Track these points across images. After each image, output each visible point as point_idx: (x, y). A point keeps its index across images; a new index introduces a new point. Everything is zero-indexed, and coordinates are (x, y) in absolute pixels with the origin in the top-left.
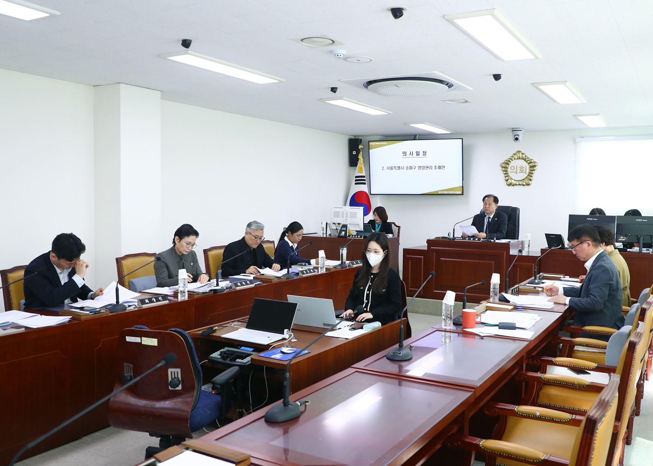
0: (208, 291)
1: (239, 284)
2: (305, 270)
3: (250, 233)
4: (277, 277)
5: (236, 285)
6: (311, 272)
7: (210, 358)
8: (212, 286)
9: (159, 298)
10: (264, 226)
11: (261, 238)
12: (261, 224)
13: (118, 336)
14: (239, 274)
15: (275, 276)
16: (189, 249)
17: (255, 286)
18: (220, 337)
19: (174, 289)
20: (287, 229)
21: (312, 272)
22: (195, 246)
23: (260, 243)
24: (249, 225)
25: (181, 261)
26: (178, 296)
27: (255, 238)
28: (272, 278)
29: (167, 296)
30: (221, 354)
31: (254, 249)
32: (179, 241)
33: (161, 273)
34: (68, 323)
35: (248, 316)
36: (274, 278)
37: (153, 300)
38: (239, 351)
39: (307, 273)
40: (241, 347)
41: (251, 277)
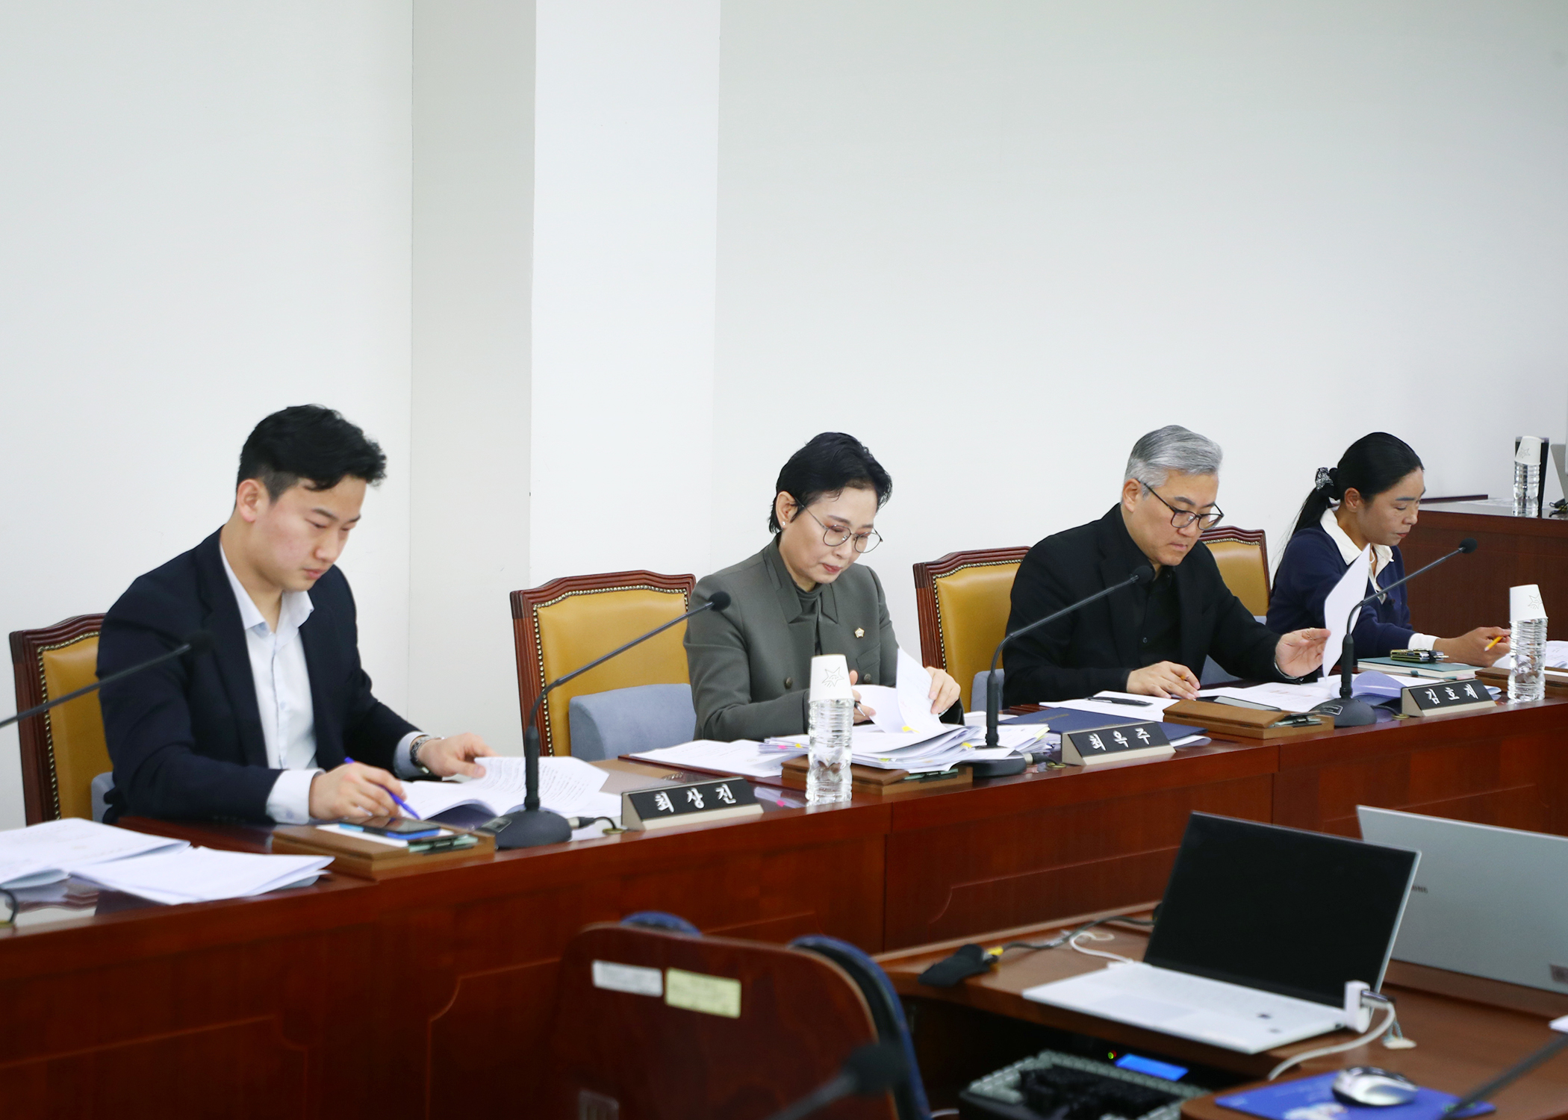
0: (946, 769)
1: (1097, 742)
2: (1435, 688)
3: (1150, 489)
4: (1289, 717)
5: (1084, 747)
6: (1465, 699)
7: (972, 1100)
8: (966, 746)
9: (721, 791)
10: (1219, 450)
11: (1205, 511)
12: (1205, 441)
13: (556, 959)
14: (1088, 693)
15: (1279, 710)
16: (839, 557)
17: (1175, 755)
18: (1018, 1000)
19: (783, 749)
20: (1332, 473)
21: (1471, 700)
22: (872, 540)
23: (1197, 538)
24: (1145, 448)
25: (807, 617)
26: (805, 783)
27: (1175, 511)
28: (1263, 721)
29: (751, 782)
30: (1023, 1084)
31: (1166, 568)
32: (792, 512)
33: (718, 672)
34: (315, 891)
35: (1151, 905)
36: (1272, 722)
37: (690, 797)
38: (1113, 1073)
39: (1445, 702)
40: (1120, 1055)
41: (1154, 711)
